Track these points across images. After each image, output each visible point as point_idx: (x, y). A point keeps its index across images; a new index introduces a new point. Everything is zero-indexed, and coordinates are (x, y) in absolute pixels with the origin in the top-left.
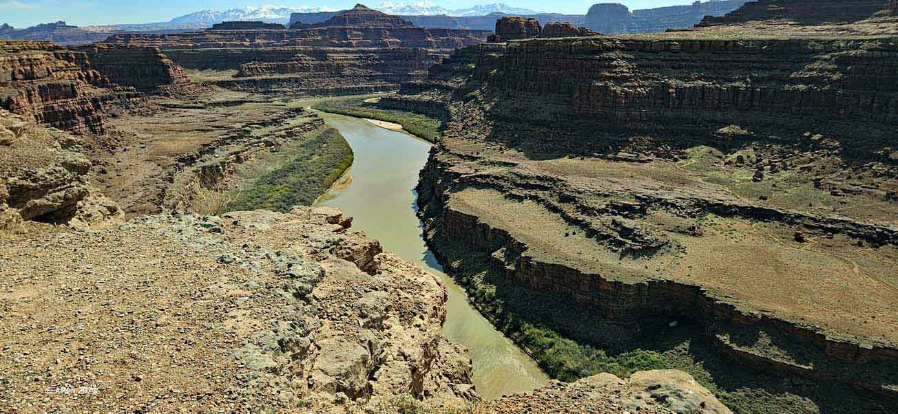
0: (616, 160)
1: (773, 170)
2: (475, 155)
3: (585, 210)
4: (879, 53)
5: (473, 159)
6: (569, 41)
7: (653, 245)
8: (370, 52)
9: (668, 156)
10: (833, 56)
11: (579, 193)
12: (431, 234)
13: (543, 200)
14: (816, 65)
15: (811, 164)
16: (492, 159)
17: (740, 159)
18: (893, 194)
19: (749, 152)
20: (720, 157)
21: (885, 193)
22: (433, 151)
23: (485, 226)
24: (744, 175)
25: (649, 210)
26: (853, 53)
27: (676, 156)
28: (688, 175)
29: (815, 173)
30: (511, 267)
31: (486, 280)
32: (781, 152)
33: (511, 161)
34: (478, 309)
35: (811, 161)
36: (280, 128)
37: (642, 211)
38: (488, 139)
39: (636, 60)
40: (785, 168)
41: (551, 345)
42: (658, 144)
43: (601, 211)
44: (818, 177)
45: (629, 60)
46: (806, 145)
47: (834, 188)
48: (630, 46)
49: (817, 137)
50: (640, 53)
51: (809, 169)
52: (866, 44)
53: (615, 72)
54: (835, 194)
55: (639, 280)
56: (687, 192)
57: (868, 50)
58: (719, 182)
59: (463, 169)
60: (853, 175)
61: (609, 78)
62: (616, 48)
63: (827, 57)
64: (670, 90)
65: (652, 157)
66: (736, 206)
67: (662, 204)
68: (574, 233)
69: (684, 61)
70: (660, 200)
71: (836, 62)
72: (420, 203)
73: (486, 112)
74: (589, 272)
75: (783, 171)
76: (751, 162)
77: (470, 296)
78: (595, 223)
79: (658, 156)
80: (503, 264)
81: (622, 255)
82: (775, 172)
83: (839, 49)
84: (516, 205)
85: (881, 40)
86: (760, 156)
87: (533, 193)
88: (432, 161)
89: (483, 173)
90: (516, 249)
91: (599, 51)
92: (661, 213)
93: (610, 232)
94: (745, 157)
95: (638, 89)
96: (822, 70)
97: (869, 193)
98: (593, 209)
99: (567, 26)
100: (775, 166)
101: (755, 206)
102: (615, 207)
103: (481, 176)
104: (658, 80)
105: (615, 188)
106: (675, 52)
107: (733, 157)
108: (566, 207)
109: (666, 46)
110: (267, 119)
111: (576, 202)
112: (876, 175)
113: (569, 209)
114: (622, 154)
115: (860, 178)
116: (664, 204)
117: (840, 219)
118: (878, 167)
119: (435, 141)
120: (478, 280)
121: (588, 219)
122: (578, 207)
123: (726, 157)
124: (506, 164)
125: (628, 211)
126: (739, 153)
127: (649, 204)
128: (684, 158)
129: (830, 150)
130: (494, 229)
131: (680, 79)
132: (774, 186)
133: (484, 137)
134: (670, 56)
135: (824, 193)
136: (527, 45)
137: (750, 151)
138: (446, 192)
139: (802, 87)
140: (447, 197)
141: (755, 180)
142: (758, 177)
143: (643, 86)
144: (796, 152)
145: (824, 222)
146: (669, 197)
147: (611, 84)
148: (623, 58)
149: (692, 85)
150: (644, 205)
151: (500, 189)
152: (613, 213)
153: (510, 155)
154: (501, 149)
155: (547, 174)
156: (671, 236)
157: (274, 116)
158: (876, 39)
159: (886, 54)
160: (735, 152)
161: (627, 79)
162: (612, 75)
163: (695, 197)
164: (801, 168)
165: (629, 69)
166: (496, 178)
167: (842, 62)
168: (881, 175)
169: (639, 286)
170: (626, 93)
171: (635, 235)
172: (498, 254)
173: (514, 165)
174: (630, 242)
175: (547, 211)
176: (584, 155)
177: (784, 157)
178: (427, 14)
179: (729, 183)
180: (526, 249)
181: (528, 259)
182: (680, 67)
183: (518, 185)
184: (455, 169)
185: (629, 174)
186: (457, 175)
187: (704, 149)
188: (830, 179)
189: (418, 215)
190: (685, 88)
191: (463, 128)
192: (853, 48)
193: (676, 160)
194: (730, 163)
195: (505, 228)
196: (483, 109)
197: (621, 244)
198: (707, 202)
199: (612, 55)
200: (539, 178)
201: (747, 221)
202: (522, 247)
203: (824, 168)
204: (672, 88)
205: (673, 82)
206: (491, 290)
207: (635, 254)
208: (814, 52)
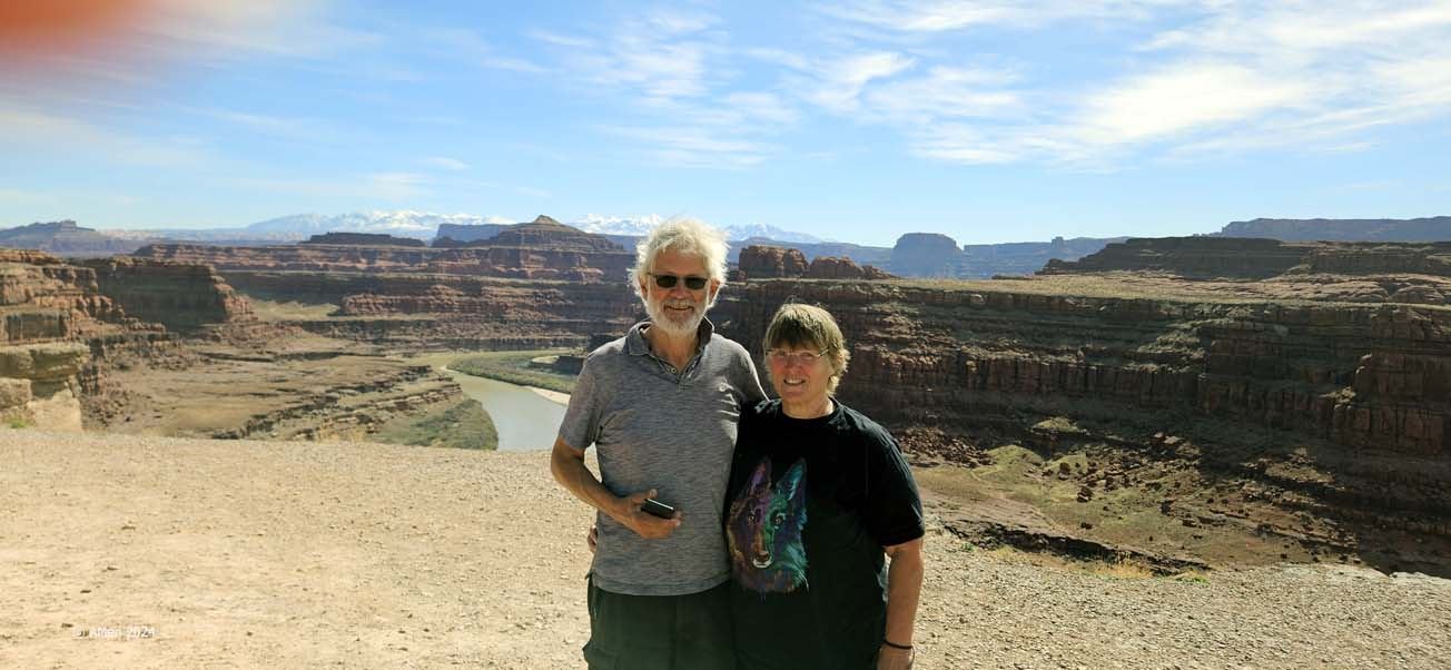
1: (1110, 487)
4: (1251, 324)
6: (826, 284)
8: (552, 286)
9: (962, 459)
10: (1193, 326)
14: (1171, 337)
15: (1161, 480)
17: (1065, 468)
18: (1267, 526)
19: (1078, 459)
20: (1038, 465)
21: (1255, 525)
24: (1068, 491)
26: (1217, 321)
27: (974, 460)
28: (985, 488)
29: (1165, 491)
32: (1124, 459)
35: (1163, 474)
36: (388, 396)
39: (922, 316)
40: (1126, 484)
42: (948, 441)
44: (1169, 499)
45: (912, 317)
46: (1159, 452)
47: (1188, 516)
48: (913, 297)
49: (1171, 440)
50: (928, 308)
51: (1157, 486)
52: (1234, 312)
53: (889, 333)
54: (1187, 524)
56: (977, 512)
57: (1235, 319)
58: (1028, 500)
60: (1217, 498)
61: (879, 341)
62: (894, 298)
63: (1187, 326)
64: (969, 363)
65: (940, 459)
66: (1046, 536)
69: (990, 321)
71: (1199, 334)
75: (1123, 489)
76: (1080, 473)
79: (947, 457)
82: (1112, 489)
83: (1202, 316)
85: (1252, 306)
86: (1095, 465)
91: (867, 301)
94: (1072, 466)
95: (922, 359)
96: (1179, 345)
97: (1235, 524)
100: (1112, 480)
101: (1073, 537)
104: (952, 347)
106: (978, 308)
107: (1054, 465)
109: (964, 298)
110: (368, 381)
112: (1247, 498)
115: (1225, 502)
117: (1189, 560)
118: (1252, 487)
123: (1046, 465)
126: (1065, 459)
128: (986, 463)
129: (1189, 460)
131: (983, 346)
132: (1105, 509)
134: (971, 314)
135: (1174, 521)
136: (767, 287)
137: (1081, 457)
139: (1152, 367)
141: (1080, 500)
142: (1085, 496)
143: (929, 354)
144: (1144, 461)
145: (1167, 565)
147: (882, 348)
148: (903, 313)
149: (999, 357)
157: (381, 378)
158: (1246, 305)
159: (1260, 326)
160: (1061, 457)
161: (906, 343)
162: (885, 336)
163: (989, 520)
164: (1147, 485)
165: (910, 329)
167: (1206, 333)
168: (1254, 499)
170: (904, 364)
177: (1128, 468)
179: (1044, 503)
182: (985, 330)
187: (1015, 451)
188: (1185, 502)
190: (990, 360)
192: (1220, 315)
193: (973, 465)
194: (1049, 473)
198: (1003, 528)
199: (886, 307)
201: (1060, 559)
203: (1178, 485)
204: (972, 360)
205: (974, 351)
208: (1171, 318)
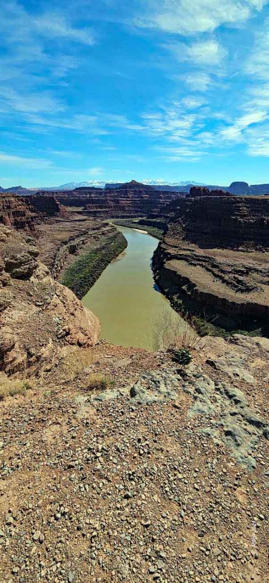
0: (238, 251)
2: (177, 246)
3: (222, 271)
5: (176, 247)
6: (222, 198)
7: (250, 288)
8: (136, 200)
9: (260, 250)
11: (221, 264)
12: (157, 277)
13: (205, 266)
16: (184, 248)
22: (160, 243)
23: (180, 276)
25: (250, 273)
27: (264, 250)
30: (189, 293)
31: (178, 298)
33: (192, 249)
34: (174, 309)
36: (99, 231)
37: (247, 273)
38: (183, 239)
39: (251, 207)
41: (203, 325)
42: (256, 245)
43: (229, 272)
45: (248, 207)
48: (248, 201)
50: (253, 204)
53: (241, 213)
55: (243, 302)
59: (172, 251)
61: (238, 215)
62: (242, 202)
64: (265, 221)
65: (254, 250)
67: (256, 271)
68: (217, 281)
70: (255, 269)
72: (153, 264)
73: (183, 228)
74: (222, 297)
77: (171, 303)
78: (226, 277)
79: (256, 250)
80: (186, 291)
81: (237, 291)
84: (193, 267)
87: (201, 263)
88: (159, 247)
89: (181, 253)
90: (192, 286)
91: (235, 203)
92: (255, 275)
93: (232, 281)
95: (251, 220)
98: (226, 271)
99: (221, 192)
102: (235, 271)
103: (180, 255)
104: (260, 217)
105: (237, 263)
108: (214, 270)
109: (265, 201)
110: (95, 227)
111: (219, 268)
113: (215, 270)
114: (240, 248)
116: (257, 271)
119: (161, 239)
120: (175, 297)
121: (223, 275)
122: (219, 270)
124: (190, 250)
125: (242, 273)
127: (250, 271)
130: (183, 277)
133: (181, 238)
136: (203, 199)
138: (164, 260)
140: (165, 263)
143: (253, 219)
146: (259, 268)
147: (239, 217)
148: (245, 206)
150: (248, 271)
151: (187, 260)
152: (235, 274)
153: (192, 246)
154: (188, 244)
155: (207, 255)
156: (258, 285)
157: (97, 226)
161: (245, 216)
165: (247, 211)
166: (186, 256)
169: (243, 304)
170: (245, 222)
171: (243, 283)
172: (184, 287)
173: (193, 251)
174: (240, 286)
175: (206, 271)
176: (223, 248)
178: (161, 185)
180: (196, 286)
181: (197, 290)
183: (194, 259)
184: (169, 251)
185: (243, 257)
186: (169, 254)
189: (152, 269)
191: (173, 234)
193: (264, 252)
195: (188, 277)
196: (182, 226)
197: (236, 286)
199: (240, 205)
200: (204, 257)
202: (194, 285)
205: (266, 218)
206: (180, 302)
207: (242, 291)
